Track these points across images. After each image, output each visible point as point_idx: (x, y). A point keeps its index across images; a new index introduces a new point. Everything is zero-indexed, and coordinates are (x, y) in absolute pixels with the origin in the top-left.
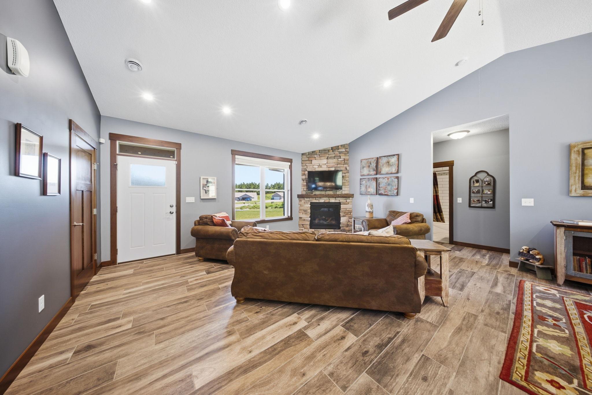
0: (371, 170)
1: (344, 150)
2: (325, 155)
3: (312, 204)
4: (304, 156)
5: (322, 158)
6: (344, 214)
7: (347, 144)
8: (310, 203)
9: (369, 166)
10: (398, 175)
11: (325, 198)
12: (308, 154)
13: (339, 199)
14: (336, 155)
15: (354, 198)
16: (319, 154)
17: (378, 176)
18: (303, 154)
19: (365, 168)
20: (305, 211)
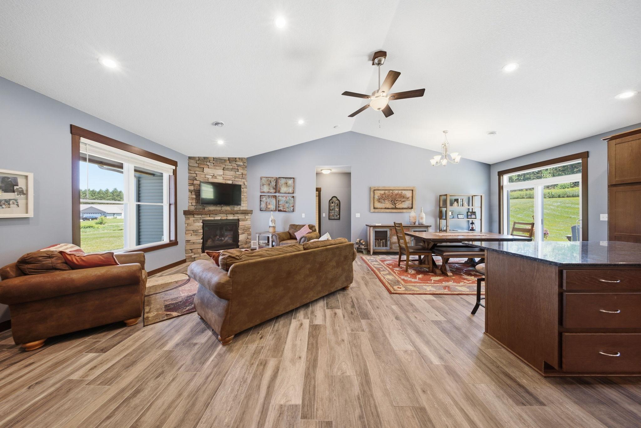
0: (272, 188)
1: (242, 164)
2: (221, 165)
3: (204, 222)
4: (192, 161)
5: (217, 168)
6: (242, 231)
7: (245, 158)
8: (201, 221)
9: (269, 184)
10: (294, 195)
11: (222, 215)
12: (198, 159)
13: (238, 215)
14: (233, 167)
15: (252, 215)
16: (214, 162)
17: (277, 194)
18: (190, 158)
19: (265, 186)
20: (195, 232)
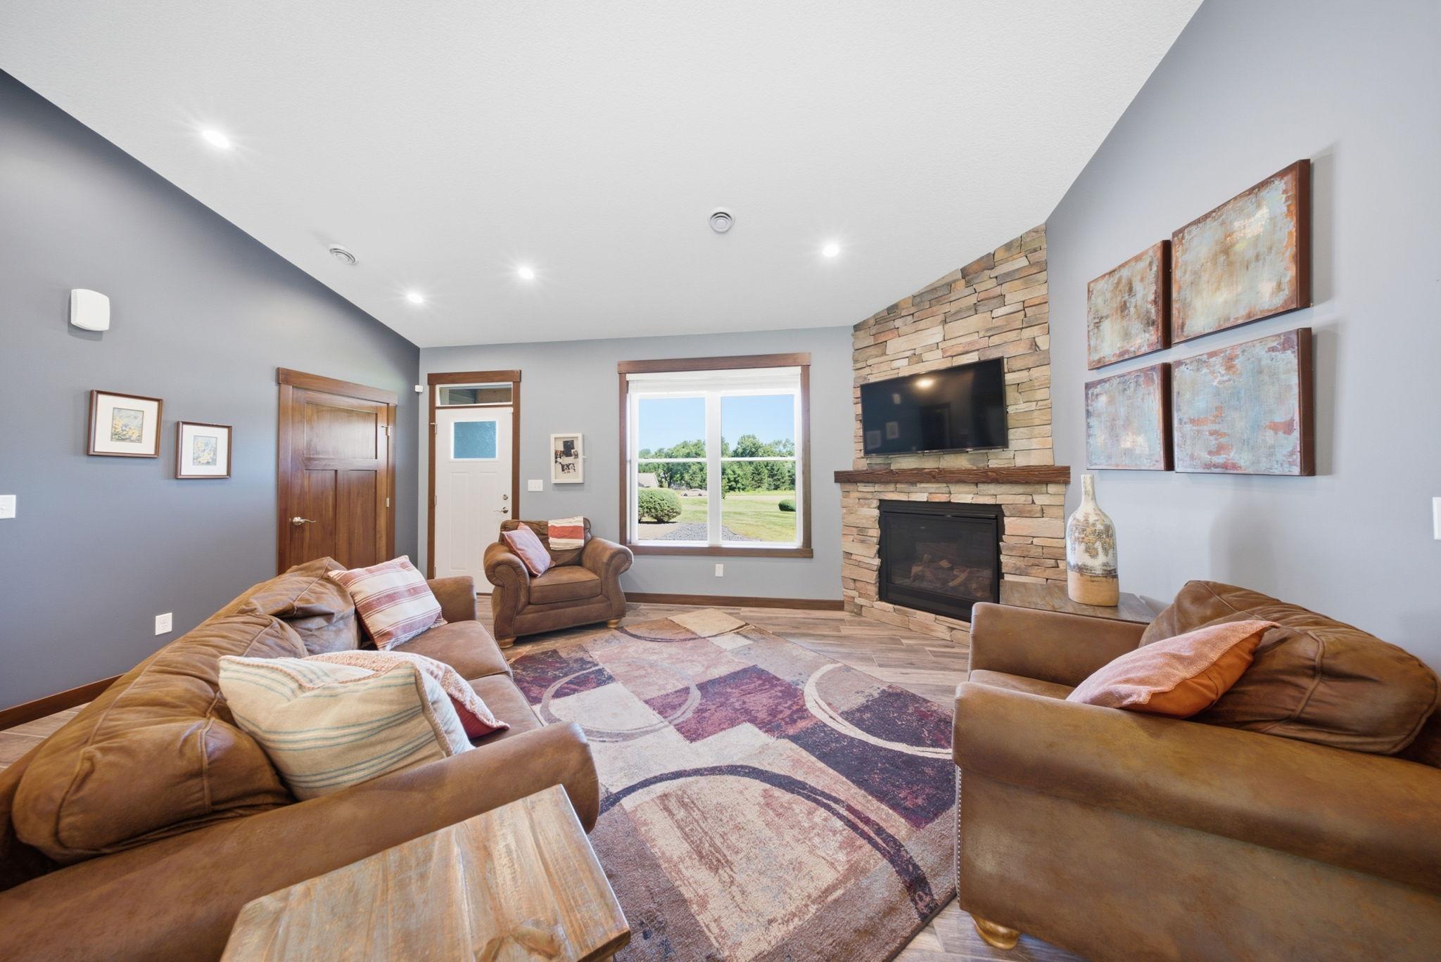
0: (1136, 326)
1: (1023, 262)
2: (934, 309)
3: (883, 504)
4: (861, 334)
5: (922, 325)
6: (1021, 563)
7: (1036, 231)
8: (876, 503)
9: (1124, 307)
10: (1313, 318)
11: (932, 487)
12: (872, 322)
13: (992, 489)
14: (982, 296)
15: (1071, 487)
16: (913, 310)
17: (1169, 356)
18: (857, 328)
19: (1106, 325)
20: (861, 530)
